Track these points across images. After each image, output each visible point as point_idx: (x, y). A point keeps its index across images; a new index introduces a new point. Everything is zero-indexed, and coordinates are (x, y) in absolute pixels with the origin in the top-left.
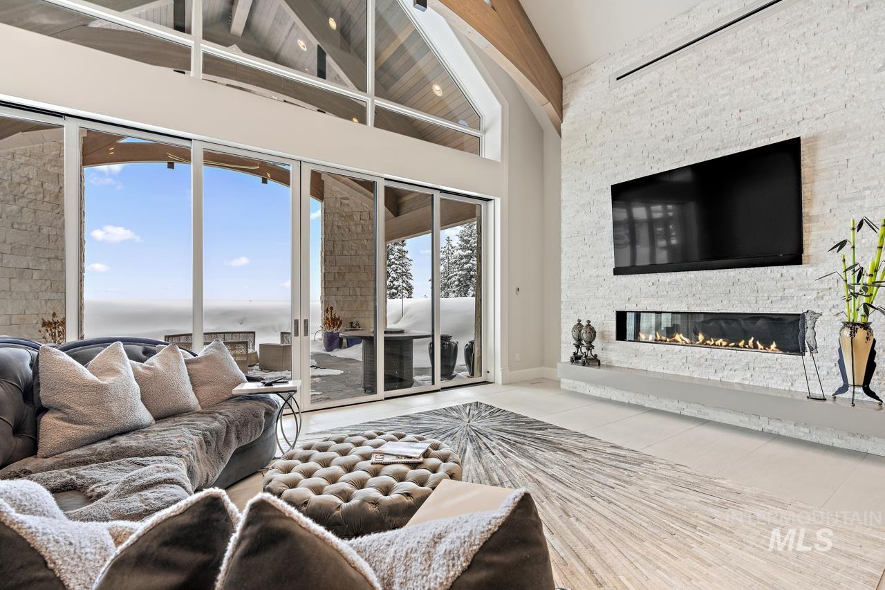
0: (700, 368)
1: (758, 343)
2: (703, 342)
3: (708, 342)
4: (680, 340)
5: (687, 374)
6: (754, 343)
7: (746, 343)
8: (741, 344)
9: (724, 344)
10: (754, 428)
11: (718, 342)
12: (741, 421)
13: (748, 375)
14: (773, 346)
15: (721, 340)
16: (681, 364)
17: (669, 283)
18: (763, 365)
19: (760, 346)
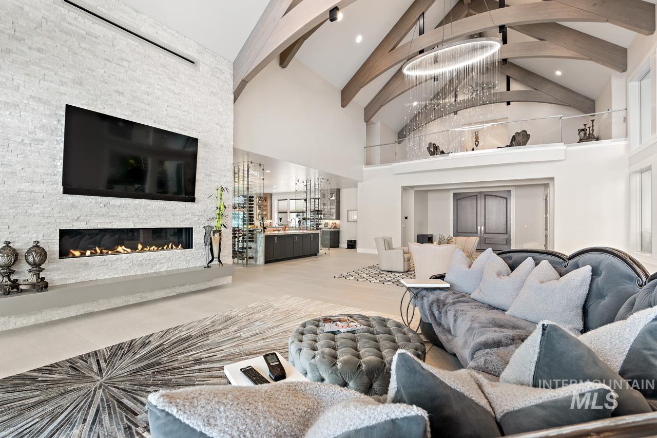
0: (142, 267)
1: (173, 246)
2: (142, 249)
3: (145, 249)
4: (122, 251)
5: (132, 273)
6: (172, 246)
7: (168, 247)
8: (165, 247)
9: (156, 248)
10: (172, 295)
11: (152, 248)
12: (166, 293)
13: (170, 265)
14: (180, 247)
15: (154, 247)
16: (128, 267)
17: (119, 206)
18: (177, 257)
19: (174, 247)
